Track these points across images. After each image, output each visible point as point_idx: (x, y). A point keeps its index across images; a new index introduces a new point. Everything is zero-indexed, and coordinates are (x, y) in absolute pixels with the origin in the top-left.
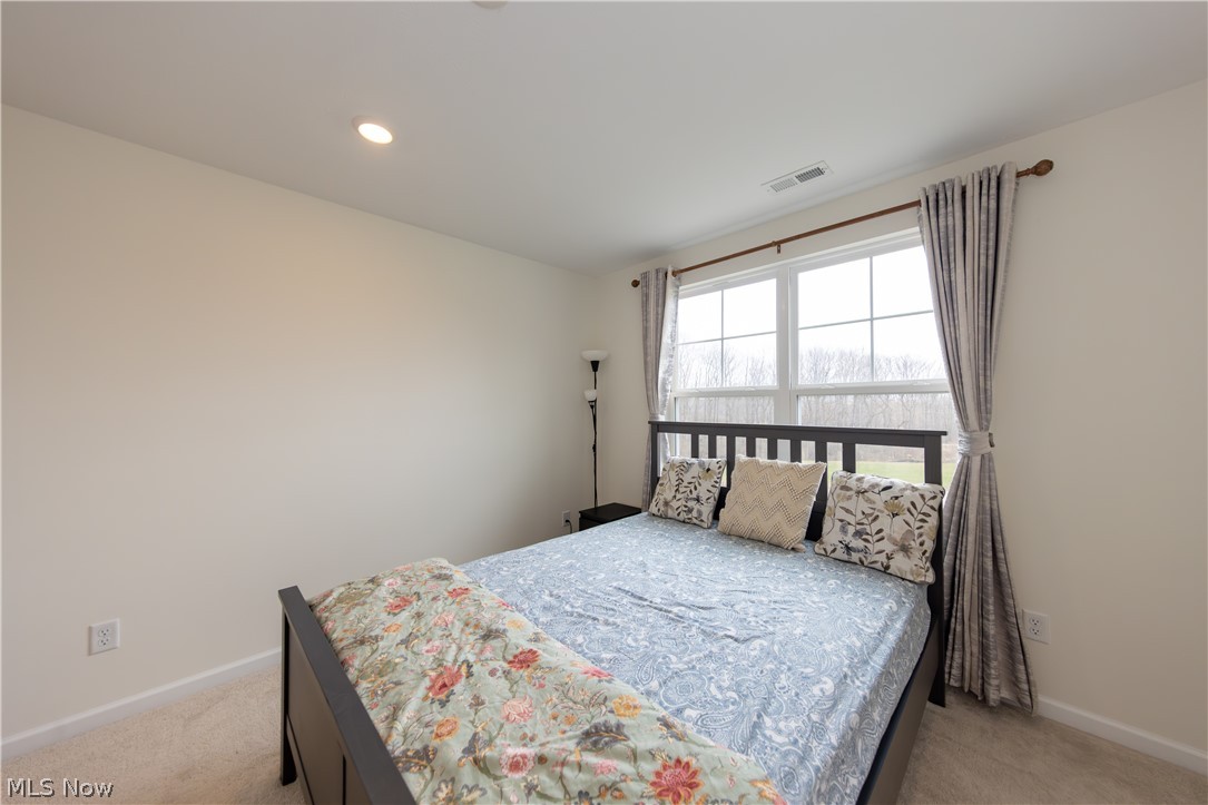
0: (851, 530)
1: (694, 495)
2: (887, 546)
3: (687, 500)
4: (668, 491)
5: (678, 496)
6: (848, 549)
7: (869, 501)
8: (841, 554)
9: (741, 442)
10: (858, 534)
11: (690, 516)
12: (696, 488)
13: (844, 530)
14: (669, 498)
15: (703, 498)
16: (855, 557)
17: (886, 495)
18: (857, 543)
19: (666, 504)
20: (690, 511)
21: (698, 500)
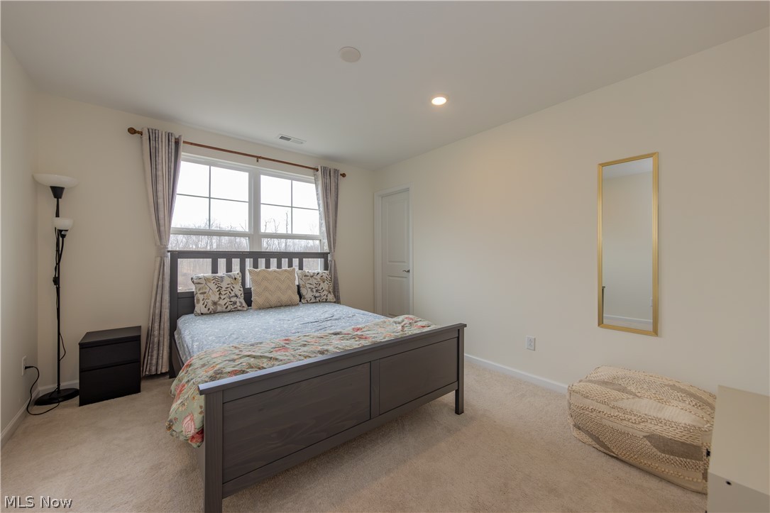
0: (314, 290)
1: (233, 294)
2: (326, 293)
3: (230, 298)
4: (212, 296)
5: (222, 297)
6: (315, 297)
7: (315, 279)
8: (313, 300)
9: (249, 262)
10: (317, 291)
11: (236, 306)
12: (232, 290)
13: (312, 291)
14: (216, 299)
15: (239, 295)
16: (318, 299)
17: (319, 276)
18: (317, 294)
19: (215, 303)
20: (235, 303)
21: (236, 296)
